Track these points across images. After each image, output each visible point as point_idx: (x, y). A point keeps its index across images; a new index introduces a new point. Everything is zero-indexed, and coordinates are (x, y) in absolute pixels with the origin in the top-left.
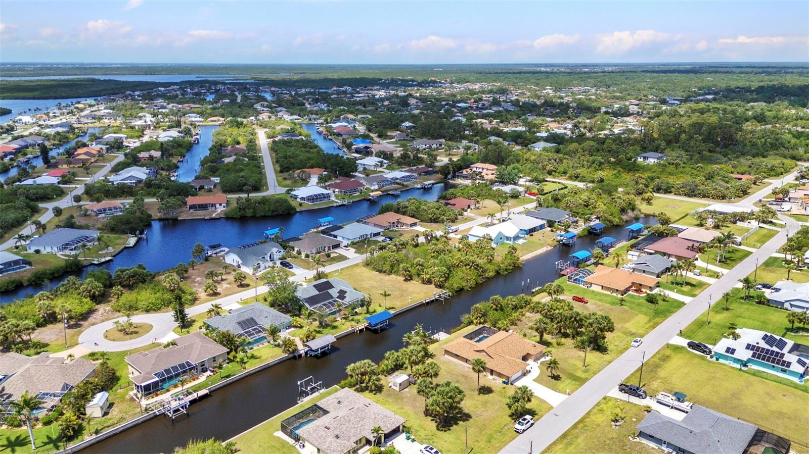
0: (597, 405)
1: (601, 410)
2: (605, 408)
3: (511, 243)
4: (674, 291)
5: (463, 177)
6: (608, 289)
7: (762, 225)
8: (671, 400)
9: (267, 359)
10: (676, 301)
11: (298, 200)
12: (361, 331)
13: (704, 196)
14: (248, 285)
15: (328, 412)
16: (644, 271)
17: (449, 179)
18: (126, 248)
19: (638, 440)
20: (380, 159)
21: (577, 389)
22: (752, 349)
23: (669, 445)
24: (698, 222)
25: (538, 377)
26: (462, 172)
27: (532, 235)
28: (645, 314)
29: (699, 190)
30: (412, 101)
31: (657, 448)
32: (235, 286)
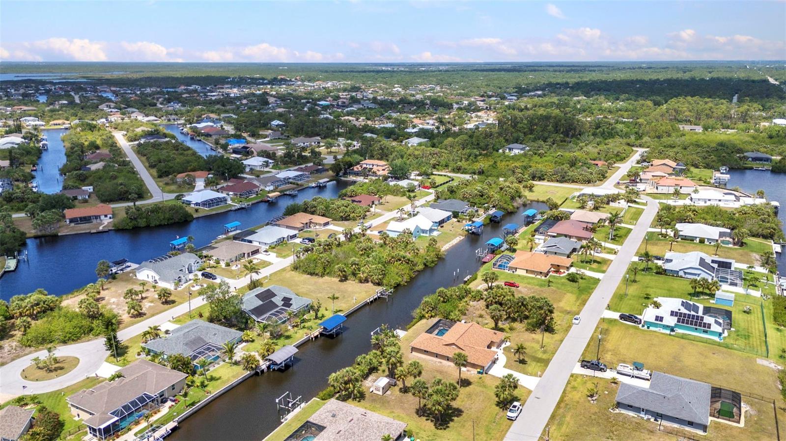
0: (569, 383)
1: (574, 388)
2: (576, 385)
3: (428, 235)
4: (586, 269)
5: (355, 174)
6: (532, 272)
7: (629, 204)
8: (629, 369)
9: (228, 380)
10: (591, 278)
11: (192, 206)
12: (316, 337)
13: (573, 182)
14: (173, 302)
15: (325, 428)
16: (556, 253)
17: (341, 176)
18: (5, 272)
19: (617, 411)
20: (266, 159)
21: (545, 370)
22: (676, 316)
23: (647, 412)
24: (579, 205)
25: (506, 363)
26: (353, 169)
27: (442, 227)
28: (572, 293)
29: (569, 176)
30: (271, 100)
31: (636, 416)
32: (159, 303)
